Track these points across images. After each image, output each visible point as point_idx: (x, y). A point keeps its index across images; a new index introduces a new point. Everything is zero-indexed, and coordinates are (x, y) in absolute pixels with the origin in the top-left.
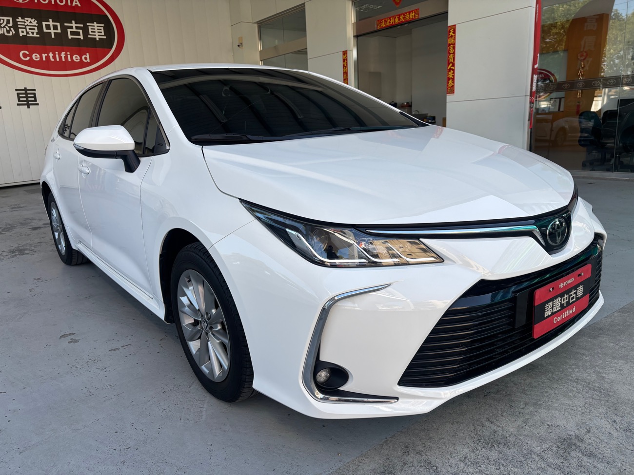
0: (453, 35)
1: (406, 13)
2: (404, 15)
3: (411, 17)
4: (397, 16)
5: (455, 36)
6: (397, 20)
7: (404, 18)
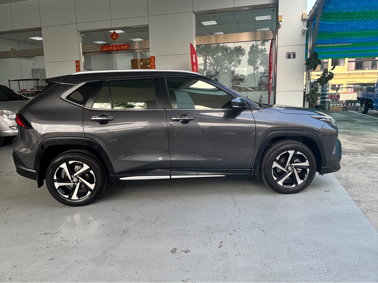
0: (154, 61)
1: (122, 45)
2: (120, 46)
3: (124, 48)
4: (115, 46)
5: (155, 62)
6: (115, 48)
7: (120, 48)
